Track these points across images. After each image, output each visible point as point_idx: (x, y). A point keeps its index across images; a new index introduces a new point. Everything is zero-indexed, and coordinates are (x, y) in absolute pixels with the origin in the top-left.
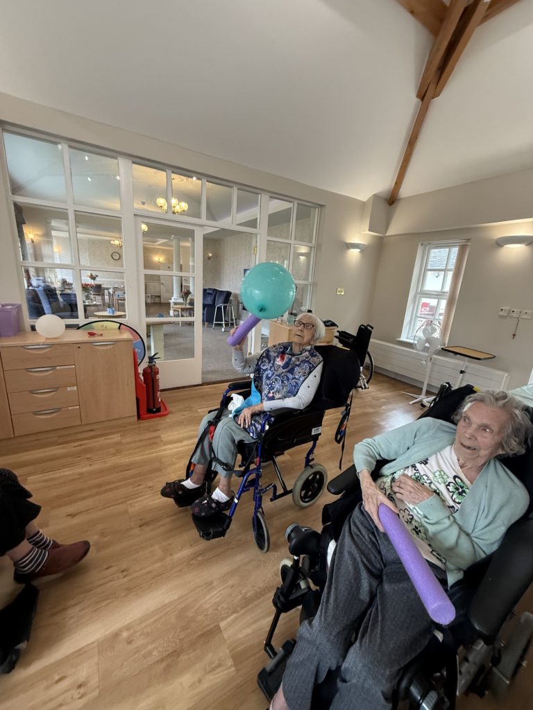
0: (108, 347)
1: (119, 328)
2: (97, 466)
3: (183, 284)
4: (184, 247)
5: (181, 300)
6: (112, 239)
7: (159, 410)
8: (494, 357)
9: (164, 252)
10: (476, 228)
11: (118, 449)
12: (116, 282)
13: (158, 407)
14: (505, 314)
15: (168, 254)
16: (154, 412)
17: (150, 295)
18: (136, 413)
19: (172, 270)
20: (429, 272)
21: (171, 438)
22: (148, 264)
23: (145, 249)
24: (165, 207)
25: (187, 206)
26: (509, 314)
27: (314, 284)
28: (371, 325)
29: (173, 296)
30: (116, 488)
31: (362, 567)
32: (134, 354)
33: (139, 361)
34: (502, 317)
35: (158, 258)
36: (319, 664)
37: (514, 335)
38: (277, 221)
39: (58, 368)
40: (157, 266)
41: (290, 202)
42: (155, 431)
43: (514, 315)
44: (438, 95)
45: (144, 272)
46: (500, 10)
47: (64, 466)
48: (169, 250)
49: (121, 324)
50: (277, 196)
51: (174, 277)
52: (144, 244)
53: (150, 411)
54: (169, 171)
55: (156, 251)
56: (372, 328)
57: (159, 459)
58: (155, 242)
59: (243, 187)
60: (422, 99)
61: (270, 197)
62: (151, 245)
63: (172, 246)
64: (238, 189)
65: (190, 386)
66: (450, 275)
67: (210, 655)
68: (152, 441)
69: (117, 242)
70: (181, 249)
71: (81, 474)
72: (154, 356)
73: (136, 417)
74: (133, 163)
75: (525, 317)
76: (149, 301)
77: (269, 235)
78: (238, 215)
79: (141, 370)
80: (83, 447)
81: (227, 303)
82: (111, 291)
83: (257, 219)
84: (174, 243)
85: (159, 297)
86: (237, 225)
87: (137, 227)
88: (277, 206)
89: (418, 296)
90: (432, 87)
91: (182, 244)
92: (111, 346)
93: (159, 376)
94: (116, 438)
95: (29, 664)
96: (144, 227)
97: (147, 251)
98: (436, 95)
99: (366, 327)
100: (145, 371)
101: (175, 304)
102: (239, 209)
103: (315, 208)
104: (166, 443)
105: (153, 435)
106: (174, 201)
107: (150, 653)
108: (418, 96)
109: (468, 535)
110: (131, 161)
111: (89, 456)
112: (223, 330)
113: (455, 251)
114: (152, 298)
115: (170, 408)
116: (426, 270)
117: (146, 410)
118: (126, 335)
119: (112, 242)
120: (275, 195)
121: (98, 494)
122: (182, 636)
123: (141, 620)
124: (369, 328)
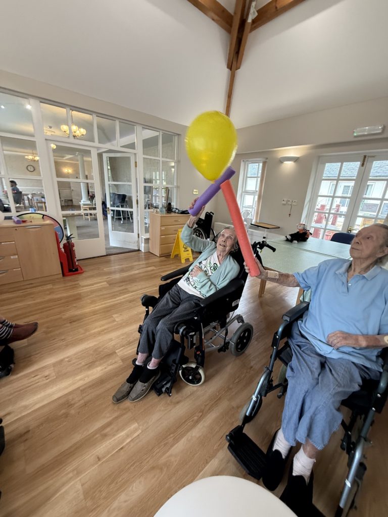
0: (37, 229)
1: (43, 218)
2: (39, 301)
3: (90, 190)
4: (87, 161)
5: (89, 202)
6: (26, 154)
7: (77, 270)
8: (279, 228)
9: (71, 165)
10: (271, 151)
11: (51, 292)
12: (34, 190)
13: (76, 268)
14: (285, 203)
15: (75, 166)
16: (74, 271)
17: (63, 199)
18: (61, 272)
19: (80, 179)
20: (248, 179)
21: (86, 284)
22: (59, 174)
23: (56, 163)
24: (68, 132)
25: (85, 132)
26: (287, 202)
27: (178, 187)
28: (213, 212)
29: (82, 199)
30: (53, 309)
31: (170, 301)
32: (56, 235)
33: (60, 240)
34: (284, 204)
35: (67, 170)
36: (148, 329)
37: (290, 215)
38: (149, 144)
39: (3, 243)
40: (67, 176)
41: (158, 131)
42: (75, 281)
43: (290, 203)
44: (239, 68)
45: (56, 179)
46: (260, 25)
47: (16, 302)
48: (76, 164)
49: (44, 215)
50: (147, 127)
51: (81, 183)
52: (55, 159)
53: (70, 271)
54: (68, 109)
55: (65, 164)
56: (213, 214)
57: (79, 294)
58: (63, 157)
59: (122, 121)
60: (231, 70)
61: (143, 128)
62: (60, 160)
63: (78, 161)
64: (120, 122)
65: (98, 257)
66: (259, 179)
67: (111, 361)
68: (74, 286)
69: (30, 157)
70: (85, 163)
71: (29, 305)
72: (70, 236)
73: (61, 275)
74: (41, 102)
75: (294, 204)
76: (63, 204)
77: (144, 154)
78: (121, 140)
79: (61, 246)
80: (26, 293)
81: (124, 203)
82: (30, 196)
83: (135, 143)
84: (79, 158)
85: (71, 200)
86: (121, 147)
87: (48, 147)
88: (149, 134)
89: (243, 194)
90: (234, 63)
91: (85, 159)
92: (39, 229)
93: (75, 248)
94: (49, 286)
95: (17, 374)
96: (53, 146)
97: (57, 164)
98: (238, 68)
99: (210, 214)
100: (64, 245)
101: (84, 205)
102: (122, 135)
103: (175, 136)
104: (83, 287)
105: (73, 283)
106: (74, 128)
107: (80, 363)
108: (228, 67)
109: (215, 285)
110: (39, 102)
111: (32, 296)
112: (122, 222)
113: (261, 165)
114: (65, 202)
115: (84, 269)
116: (247, 177)
117: (68, 270)
118: (48, 222)
119: (26, 157)
120: (146, 127)
121: (41, 312)
122: (96, 357)
123: (75, 354)
124: (211, 214)
